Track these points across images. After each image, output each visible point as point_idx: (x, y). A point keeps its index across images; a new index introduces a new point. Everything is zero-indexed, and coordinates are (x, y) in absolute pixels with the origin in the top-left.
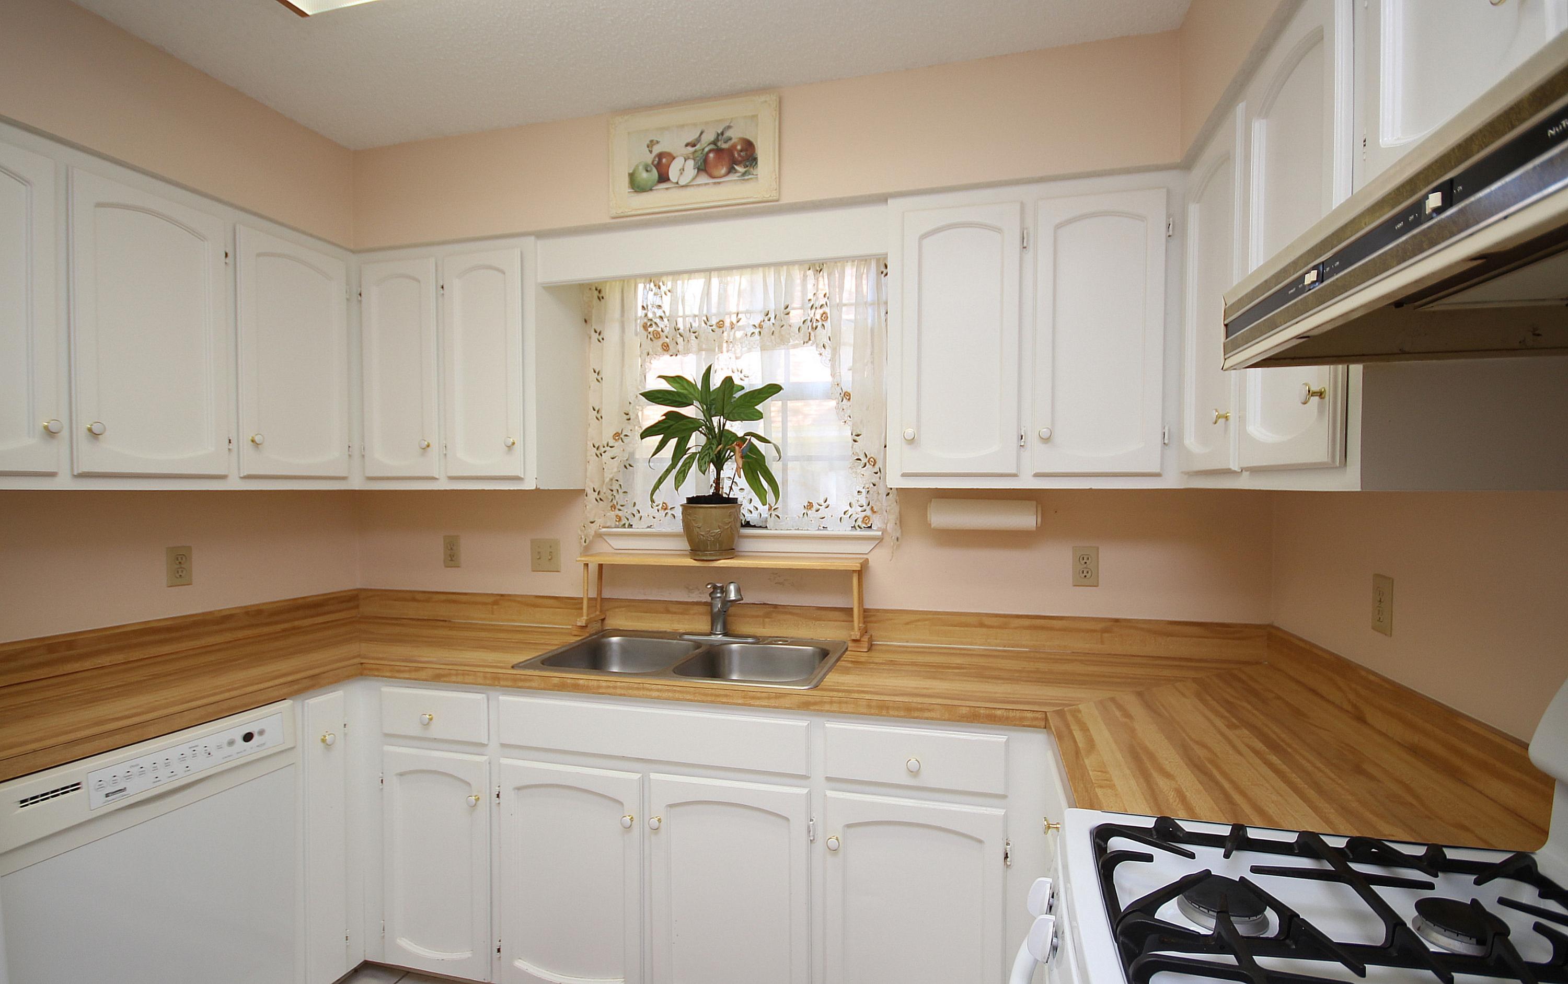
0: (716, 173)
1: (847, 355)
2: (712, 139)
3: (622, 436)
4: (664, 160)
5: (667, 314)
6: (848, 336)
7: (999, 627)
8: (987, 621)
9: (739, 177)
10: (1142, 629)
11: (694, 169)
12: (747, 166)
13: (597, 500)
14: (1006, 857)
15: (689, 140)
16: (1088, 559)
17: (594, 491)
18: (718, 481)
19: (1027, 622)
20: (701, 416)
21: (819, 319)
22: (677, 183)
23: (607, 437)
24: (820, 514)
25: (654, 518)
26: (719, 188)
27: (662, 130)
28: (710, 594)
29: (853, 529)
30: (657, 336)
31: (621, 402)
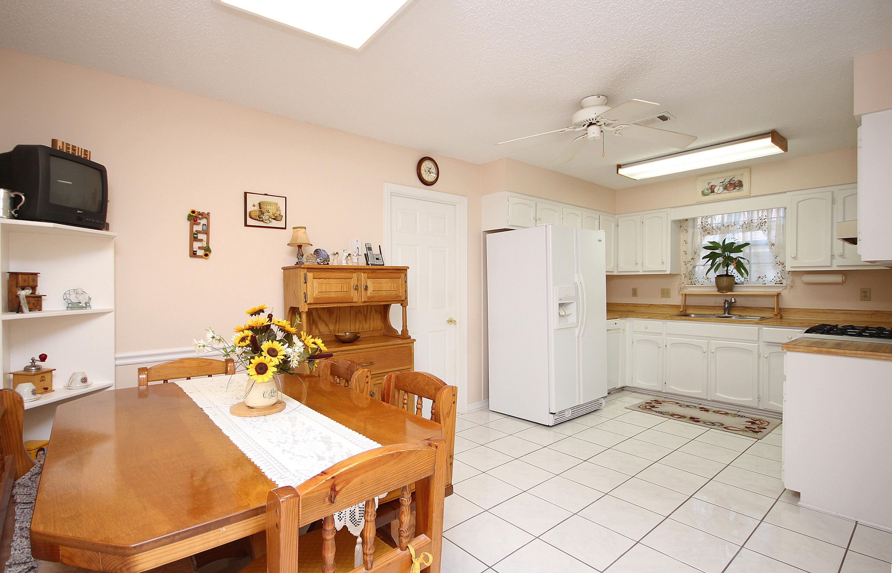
0: (730, 190)
1: (773, 233)
2: (728, 181)
3: (694, 259)
4: (713, 187)
5: (709, 223)
6: (774, 225)
7: (831, 313)
8: (826, 312)
9: (737, 190)
11: (723, 189)
12: (739, 187)
13: (685, 276)
15: (721, 181)
16: (866, 292)
17: (684, 274)
18: (727, 271)
19: (842, 312)
20: (721, 252)
21: (763, 222)
22: (717, 193)
23: (689, 259)
24: (763, 280)
25: (703, 282)
26: (730, 193)
27: (713, 179)
28: (724, 303)
29: (776, 284)
30: (706, 230)
31: (693, 249)
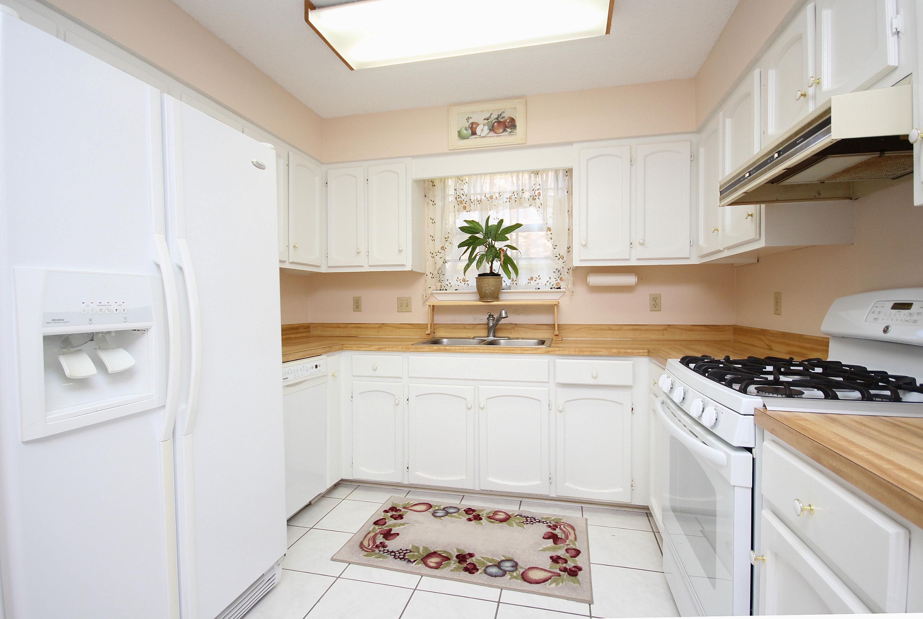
0: (497, 131)
1: (550, 210)
2: (496, 117)
3: (444, 248)
4: (474, 126)
5: (466, 193)
6: (550, 202)
7: (618, 330)
8: (613, 328)
9: (508, 133)
10: (680, 329)
11: (488, 130)
12: (512, 129)
13: (432, 278)
14: (633, 409)
15: (486, 117)
16: (656, 299)
17: (431, 273)
18: (491, 268)
19: (630, 327)
20: (482, 238)
21: (537, 195)
22: (480, 135)
23: (438, 248)
24: (537, 282)
25: (458, 286)
26: (499, 138)
27: (473, 112)
28: (488, 318)
29: (551, 288)
30: (461, 203)
31: (443, 233)
